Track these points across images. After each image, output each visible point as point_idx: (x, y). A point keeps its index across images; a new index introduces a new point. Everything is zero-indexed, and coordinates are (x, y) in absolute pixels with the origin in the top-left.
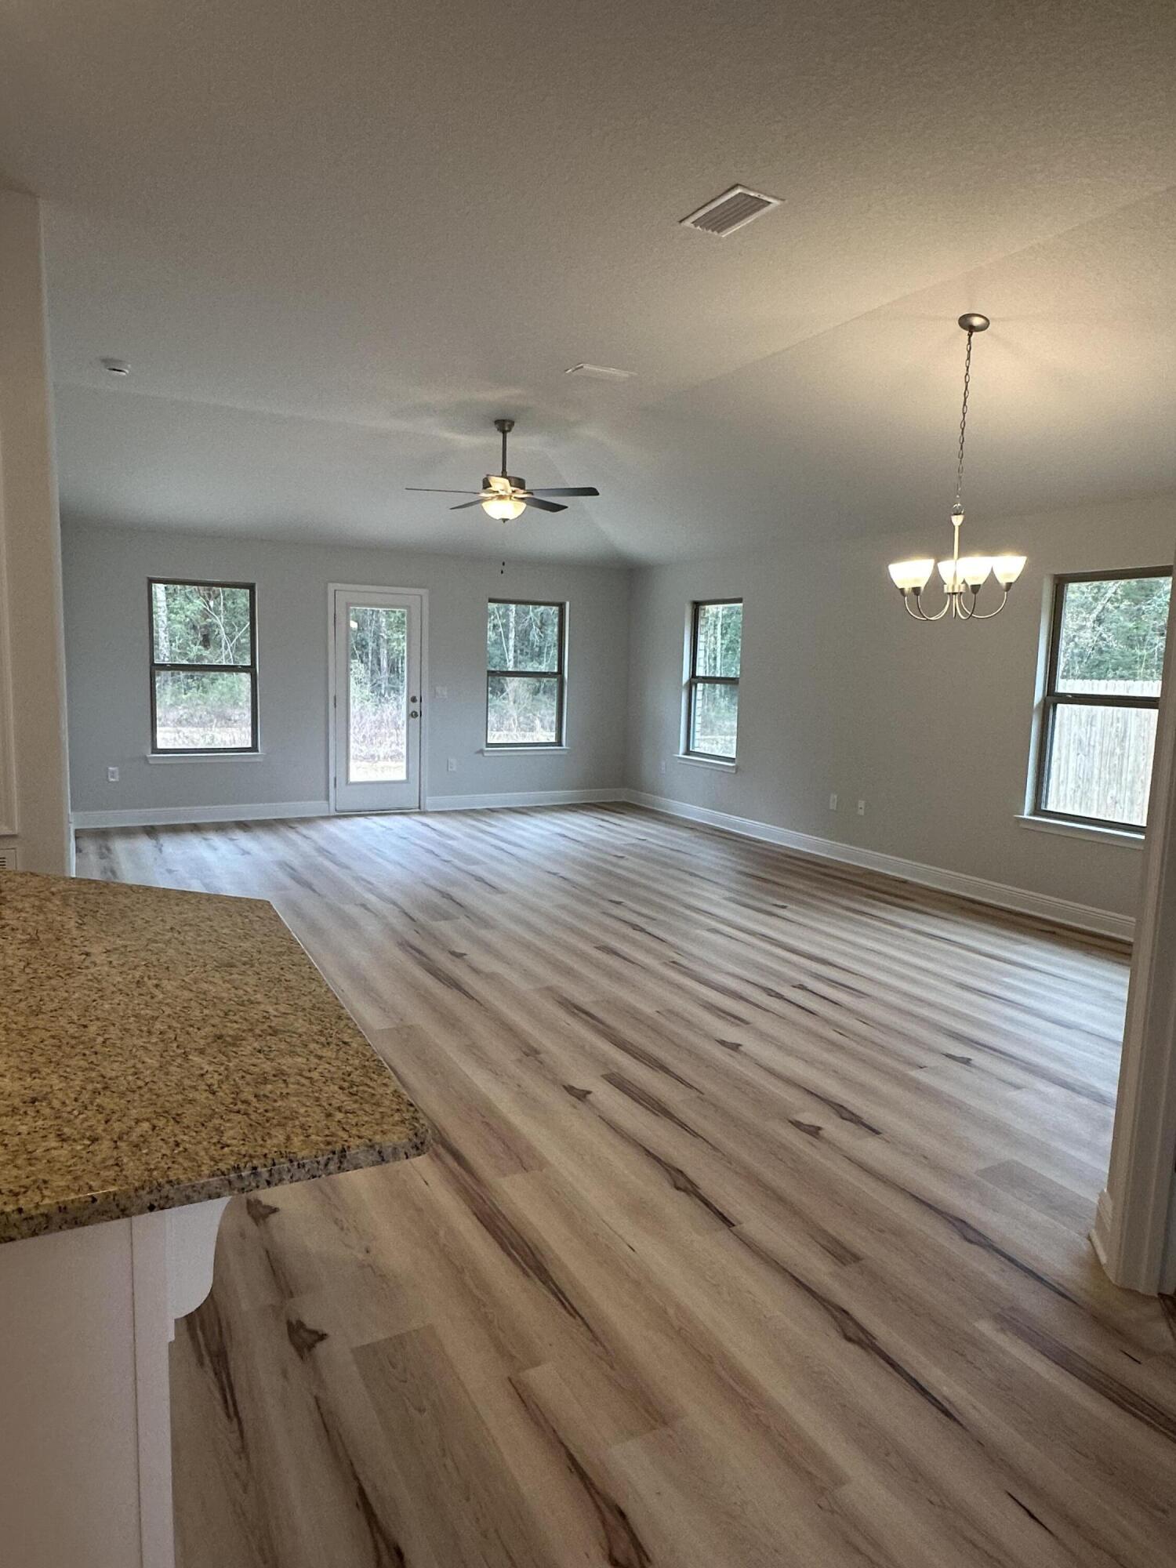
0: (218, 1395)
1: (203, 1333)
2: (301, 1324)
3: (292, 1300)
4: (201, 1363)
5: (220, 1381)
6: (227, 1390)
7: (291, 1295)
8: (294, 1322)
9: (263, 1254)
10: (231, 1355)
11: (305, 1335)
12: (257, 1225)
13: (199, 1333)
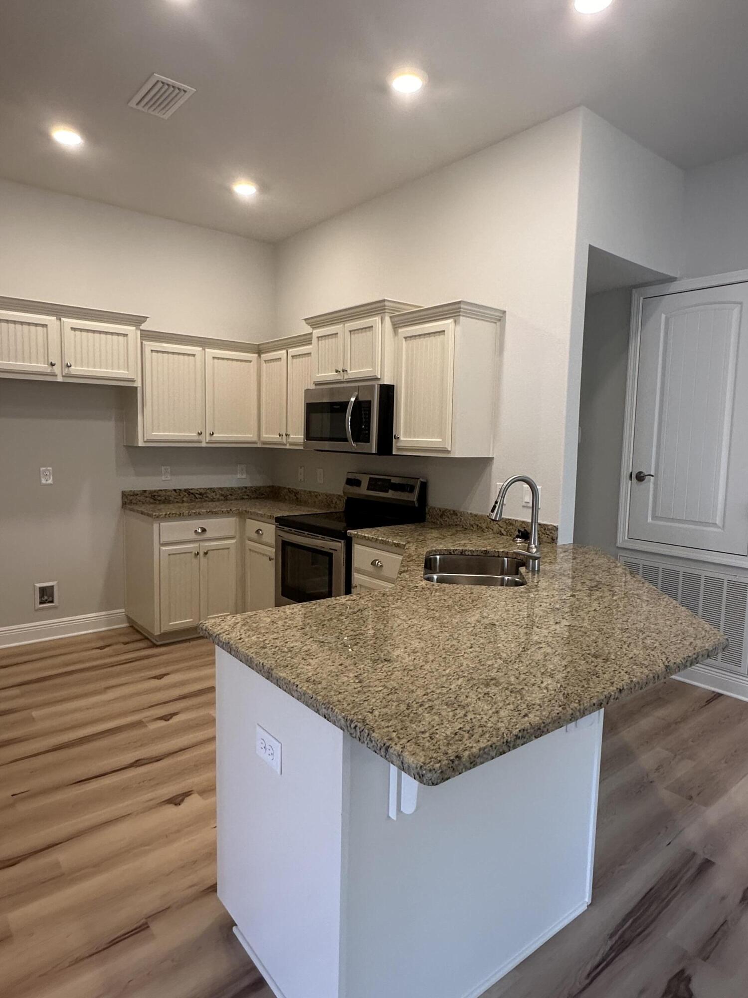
0: (598, 958)
1: (631, 924)
2: (689, 980)
3: (703, 962)
4: (611, 936)
5: (607, 955)
6: (605, 962)
7: (705, 959)
8: (686, 975)
9: (721, 921)
10: (629, 950)
11: (682, 986)
12: (741, 902)
13: (630, 922)
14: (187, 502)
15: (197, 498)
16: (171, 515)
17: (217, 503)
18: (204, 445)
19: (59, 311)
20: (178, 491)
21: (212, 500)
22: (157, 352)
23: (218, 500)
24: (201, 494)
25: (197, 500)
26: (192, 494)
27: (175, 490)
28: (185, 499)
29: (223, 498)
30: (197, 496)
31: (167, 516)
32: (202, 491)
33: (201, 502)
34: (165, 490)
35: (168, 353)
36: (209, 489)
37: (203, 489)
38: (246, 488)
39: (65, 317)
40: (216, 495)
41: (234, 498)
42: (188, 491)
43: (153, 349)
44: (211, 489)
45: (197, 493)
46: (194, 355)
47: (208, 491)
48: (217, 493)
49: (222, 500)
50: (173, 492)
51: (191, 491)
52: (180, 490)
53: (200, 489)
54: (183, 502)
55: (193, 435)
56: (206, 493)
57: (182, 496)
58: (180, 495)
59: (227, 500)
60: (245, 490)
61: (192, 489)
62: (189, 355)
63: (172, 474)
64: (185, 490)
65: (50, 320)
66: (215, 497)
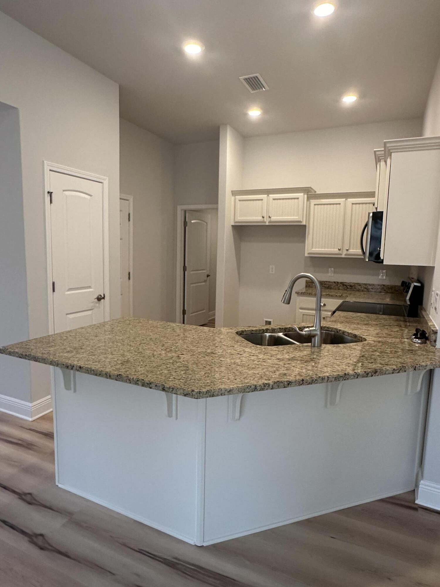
1: (191, 568)
14: (342, 290)
15: (348, 288)
16: (305, 293)
17: (362, 293)
18: (343, 256)
19: (268, 192)
20: (336, 283)
21: (358, 290)
22: (318, 205)
23: (363, 291)
24: (351, 286)
25: (348, 289)
26: (345, 285)
27: (335, 282)
28: (340, 288)
29: (366, 290)
30: (348, 287)
31: (303, 294)
32: (351, 284)
33: (351, 291)
34: (329, 282)
35: (324, 204)
36: (356, 284)
37: (353, 283)
38: (384, 285)
39: (271, 194)
40: (361, 287)
41: (374, 291)
42: (343, 284)
43: (315, 203)
44: (358, 283)
45: (348, 285)
46: (340, 204)
47: (356, 285)
48: (362, 286)
49: (365, 291)
50: (333, 283)
51: (345, 284)
52: (338, 282)
53: (351, 283)
54: (339, 289)
55: (336, 250)
56: (354, 286)
57: (339, 286)
58: (337, 285)
59: (369, 291)
60: (382, 287)
61: (345, 283)
62: (336, 204)
63: (334, 273)
64: (341, 283)
65: (264, 197)
66: (361, 289)
